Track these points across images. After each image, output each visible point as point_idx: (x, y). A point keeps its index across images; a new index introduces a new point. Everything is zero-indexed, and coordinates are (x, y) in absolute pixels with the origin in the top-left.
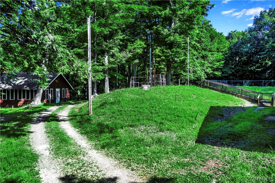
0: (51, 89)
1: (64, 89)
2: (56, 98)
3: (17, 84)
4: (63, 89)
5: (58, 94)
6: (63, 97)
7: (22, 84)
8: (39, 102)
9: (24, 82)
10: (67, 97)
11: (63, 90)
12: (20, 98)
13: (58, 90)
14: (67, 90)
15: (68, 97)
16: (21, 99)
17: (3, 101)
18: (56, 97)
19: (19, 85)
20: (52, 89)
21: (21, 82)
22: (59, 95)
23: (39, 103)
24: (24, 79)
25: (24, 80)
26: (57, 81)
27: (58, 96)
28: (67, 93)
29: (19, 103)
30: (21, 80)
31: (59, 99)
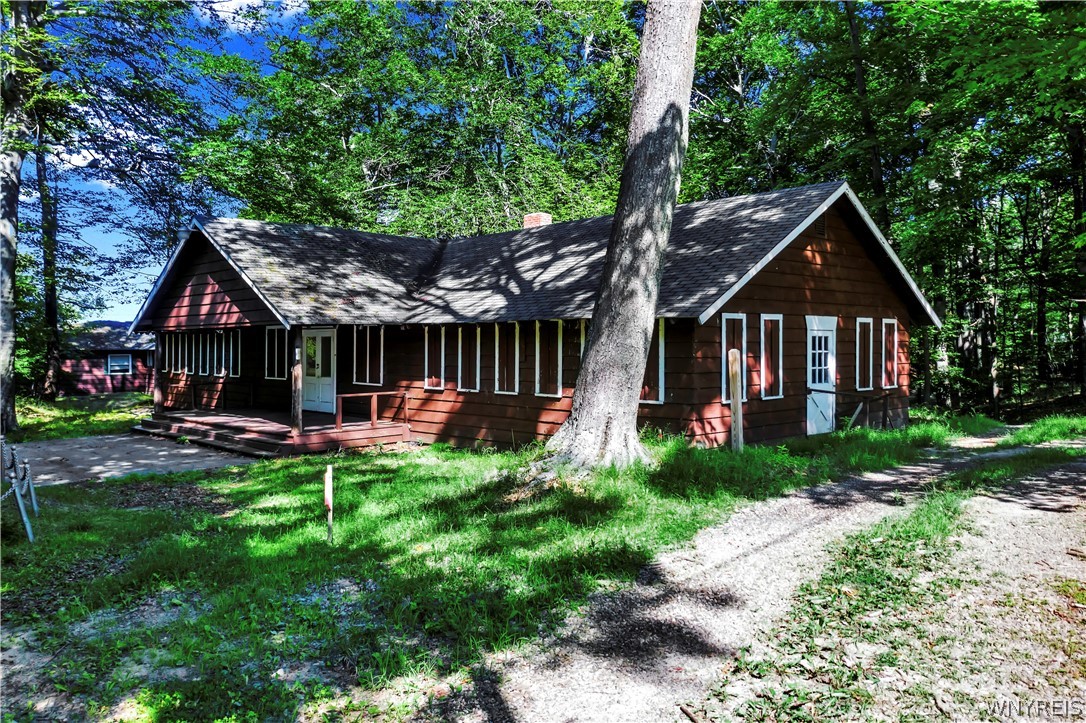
0: (765, 317)
1: (870, 320)
2: (810, 391)
3: (544, 284)
4: (860, 320)
5: (819, 360)
6: (864, 383)
7: (570, 285)
8: (615, 430)
9: (581, 273)
10: (890, 380)
11: (865, 326)
12: (549, 384)
13: (821, 326)
14: (890, 327)
15: (900, 386)
16: (556, 393)
17: (461, 398)
18: (810, 385)
19: (548, 291)
20: (779, 317)
21: (570, 271)
22: (832, 364)
23: (615, 444)
24: (589, 253)
25: (588, 257)
26: (818, 260)
27: (821, 376)
28: (890, 357)
29: (544, 418)
30: (570, 261)
31: (832, 398)
